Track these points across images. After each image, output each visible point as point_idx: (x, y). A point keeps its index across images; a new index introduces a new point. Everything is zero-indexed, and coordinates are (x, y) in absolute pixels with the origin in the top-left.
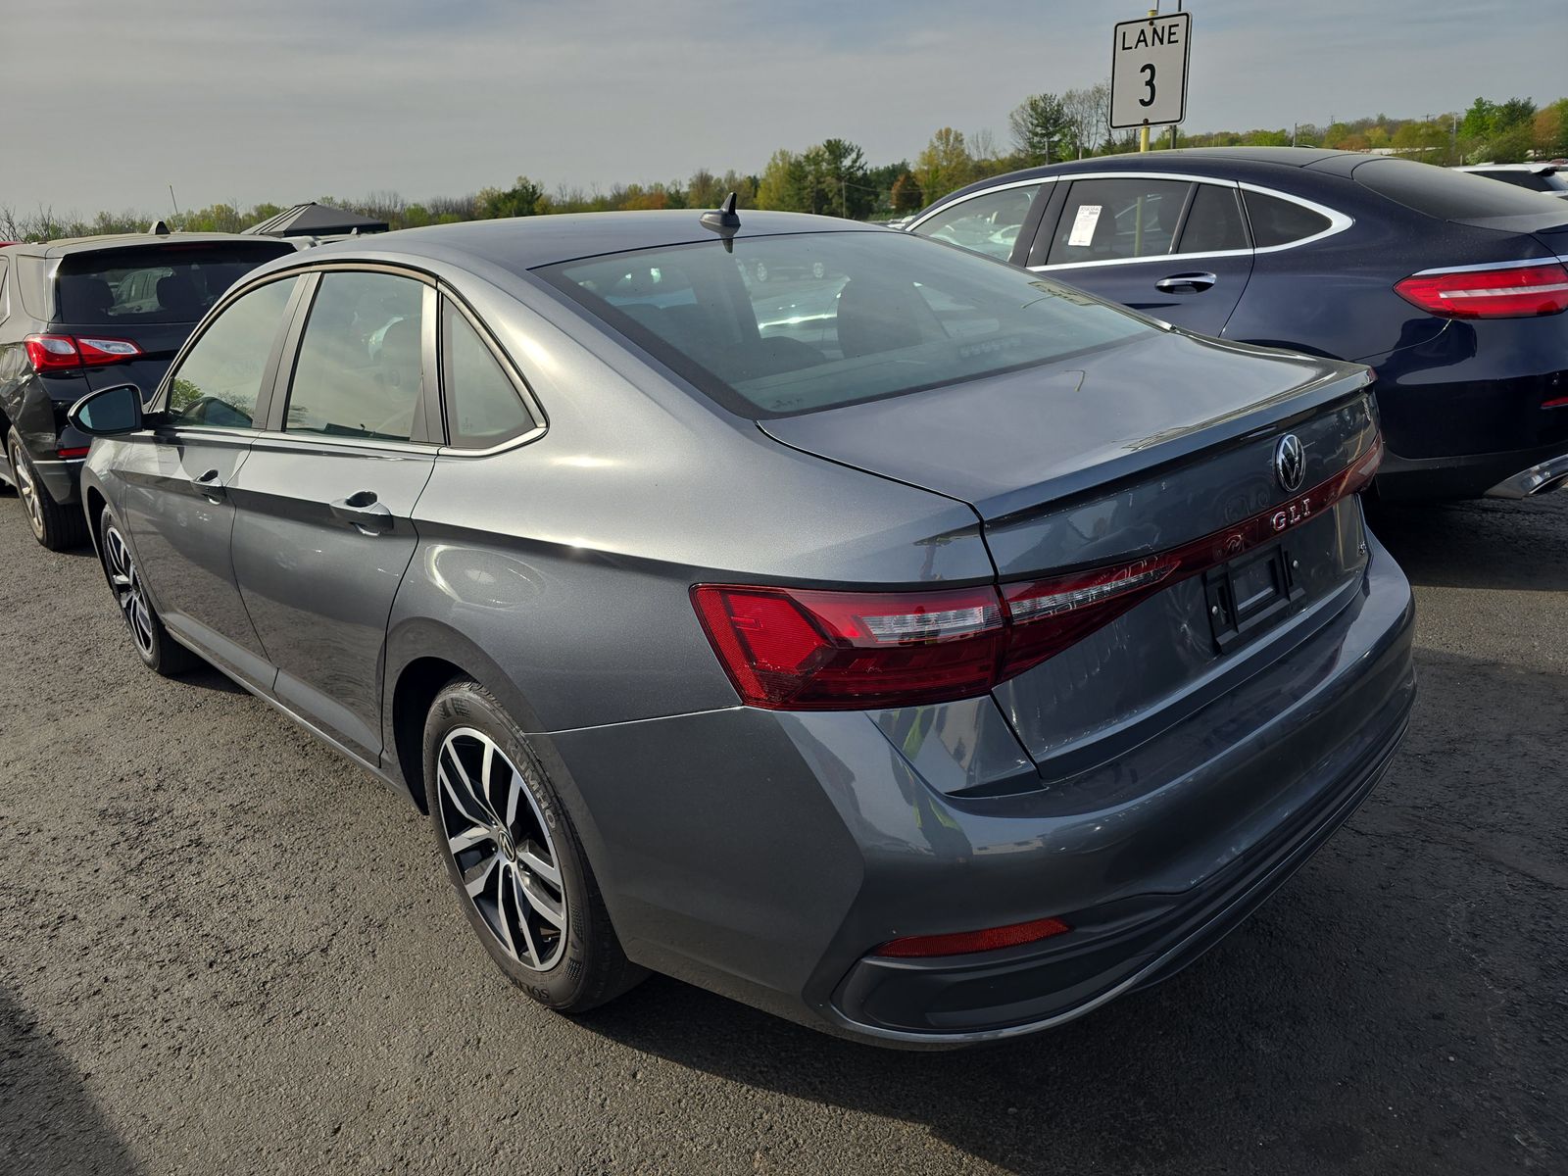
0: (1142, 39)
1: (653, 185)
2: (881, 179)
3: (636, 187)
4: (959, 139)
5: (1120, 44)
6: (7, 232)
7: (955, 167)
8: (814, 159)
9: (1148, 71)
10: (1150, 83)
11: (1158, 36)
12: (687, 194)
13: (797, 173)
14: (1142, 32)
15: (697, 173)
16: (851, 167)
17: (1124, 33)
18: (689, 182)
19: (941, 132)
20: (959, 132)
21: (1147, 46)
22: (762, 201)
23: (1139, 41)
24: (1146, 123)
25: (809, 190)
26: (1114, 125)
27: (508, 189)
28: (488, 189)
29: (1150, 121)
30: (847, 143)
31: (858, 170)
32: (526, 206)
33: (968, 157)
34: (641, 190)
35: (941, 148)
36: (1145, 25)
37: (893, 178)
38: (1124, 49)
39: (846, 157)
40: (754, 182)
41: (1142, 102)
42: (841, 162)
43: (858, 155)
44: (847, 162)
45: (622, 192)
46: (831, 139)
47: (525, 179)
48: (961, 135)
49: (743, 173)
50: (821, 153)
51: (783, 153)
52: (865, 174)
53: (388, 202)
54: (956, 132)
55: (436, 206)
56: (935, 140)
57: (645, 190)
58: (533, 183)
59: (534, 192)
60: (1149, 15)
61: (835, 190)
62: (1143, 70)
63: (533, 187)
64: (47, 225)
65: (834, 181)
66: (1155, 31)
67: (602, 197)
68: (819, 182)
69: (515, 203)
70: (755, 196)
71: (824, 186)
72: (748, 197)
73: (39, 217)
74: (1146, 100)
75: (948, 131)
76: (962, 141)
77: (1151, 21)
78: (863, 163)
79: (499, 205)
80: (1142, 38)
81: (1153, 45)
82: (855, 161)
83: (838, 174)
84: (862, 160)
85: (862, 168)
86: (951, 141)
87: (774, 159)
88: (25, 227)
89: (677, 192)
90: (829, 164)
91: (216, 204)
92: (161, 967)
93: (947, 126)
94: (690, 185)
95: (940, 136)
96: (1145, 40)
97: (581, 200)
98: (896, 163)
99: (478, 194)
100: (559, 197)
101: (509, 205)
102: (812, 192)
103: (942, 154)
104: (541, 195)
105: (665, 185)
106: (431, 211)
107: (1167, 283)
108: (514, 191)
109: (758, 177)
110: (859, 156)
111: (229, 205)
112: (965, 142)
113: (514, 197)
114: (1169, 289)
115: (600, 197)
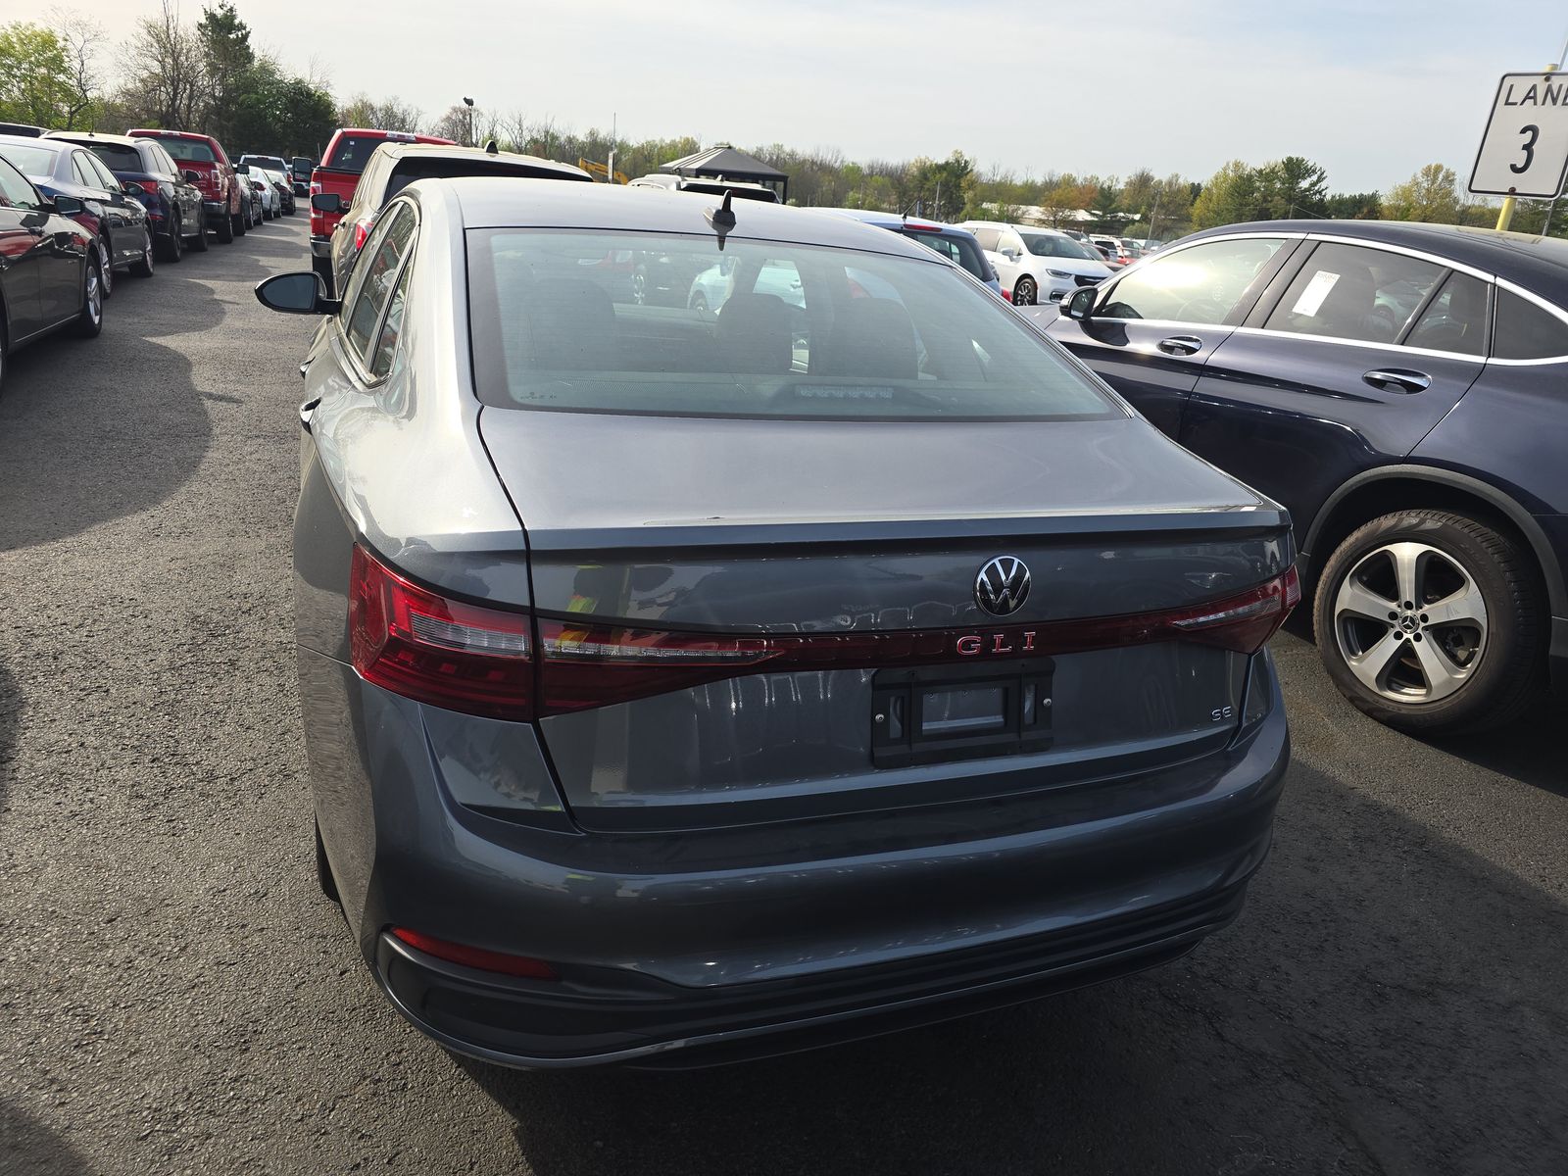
0: (1530, 95)
1: (1088, 177)
2: (1343, 208)
3: (1070, 176)
4: (1449, 179)
5: (1504, 97)
6: (516, 132)
7: (1437, 208)
8: (1267, 176)
9: (1529, 134)
10: (1528, 147)
11: (1552, 95)
12: (1122, 191)
13: (1243, 187)
14: (1534, 88)
15: (1139, 171)
16: (1306, 190)
17: (1512, 86)
18: (1127, 180)
19: (1429, 168)
20: (1452, 170)
21: (1535, 104)
22: (1198, 211)
23: (1527, 97)
24: (1512, 191)
25: (1252, 207)
26: (1472, 188)
27: (941, 161)
28: (923, 157)
29: (1517, 191)
30: (1310, 164)
31: (1315, 194)
32: (954, 179)
33: (1456, 201)
34: (1074, 180)
35: (1425, 185)
36: (1540, 81)
37: (1356, 209)
38: (1507, 103)
39: (1304, 179)
40: (1196, 190)
41: (1514, 168)
42: (1298, 183)
43: (1319, 177)
44: (1304, 184)
45: (1055, 179)
46: (1293, 156)
47: (961, 153)
48: (1454, 174)
49: (1187, 178)
50: (1277, 169)
51: (1237, 165)
52: (1322, 200)
53: (830, 157)
54: (1448, 171)
55: (872, 167)
56: (1419, 175)
57: (1080, 181)
58: (967, 158)
59: (966, 167)
60: (1547, 69)
61: (1282, 211)
62: (1524, 131)
63: (966, 162)
64: (548, 132)
65: (1283, 201)
66: (1549, 90)
67: (1033, 181)
68: (1265, 200)
69: (945, 175)
70: (1192, 205)
71: (1270, 205)
72: (1184, 205)
73: (542, 124)
74: (1520, 165)
75: (1439, 168)
76: (1453, 180)
77: (1548, 77)
78: (1322, 187)
79: (929, 175)
80: (1532, 94)
81: (1543, 104)
82: (1313, 185)
83: (1290, 196)
84: (1323, 185)
85: (1320, 193)
86: (1440, 179)
87: (1225, 169)
88: (531, 131)
89: (1110, 188)
90: (1283, 184)
91: (685, 136)
92: (123, 749)
93: (1439, 163)
94: (1127, 183)
95: (1427, 172)
96: (1534, 98)
97: (1011, 182)
98: (1365, 194)
99: (913, 161)
100: (990, 175)
101: (938, 176)
102: (1254, 209)
103: (1424, 191)
104: (971, 170)
105: (1101, 180)
106: (866, 171)
107: (1378, 376)
108: (947, 163)
109: (1203, 186)
110: (1320, 179)
111: (695, 139)
112: (1457, 182)
113: (945, 169)
114: (1380, 384)
115: (1030, 181)
